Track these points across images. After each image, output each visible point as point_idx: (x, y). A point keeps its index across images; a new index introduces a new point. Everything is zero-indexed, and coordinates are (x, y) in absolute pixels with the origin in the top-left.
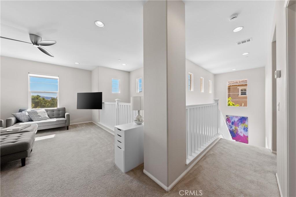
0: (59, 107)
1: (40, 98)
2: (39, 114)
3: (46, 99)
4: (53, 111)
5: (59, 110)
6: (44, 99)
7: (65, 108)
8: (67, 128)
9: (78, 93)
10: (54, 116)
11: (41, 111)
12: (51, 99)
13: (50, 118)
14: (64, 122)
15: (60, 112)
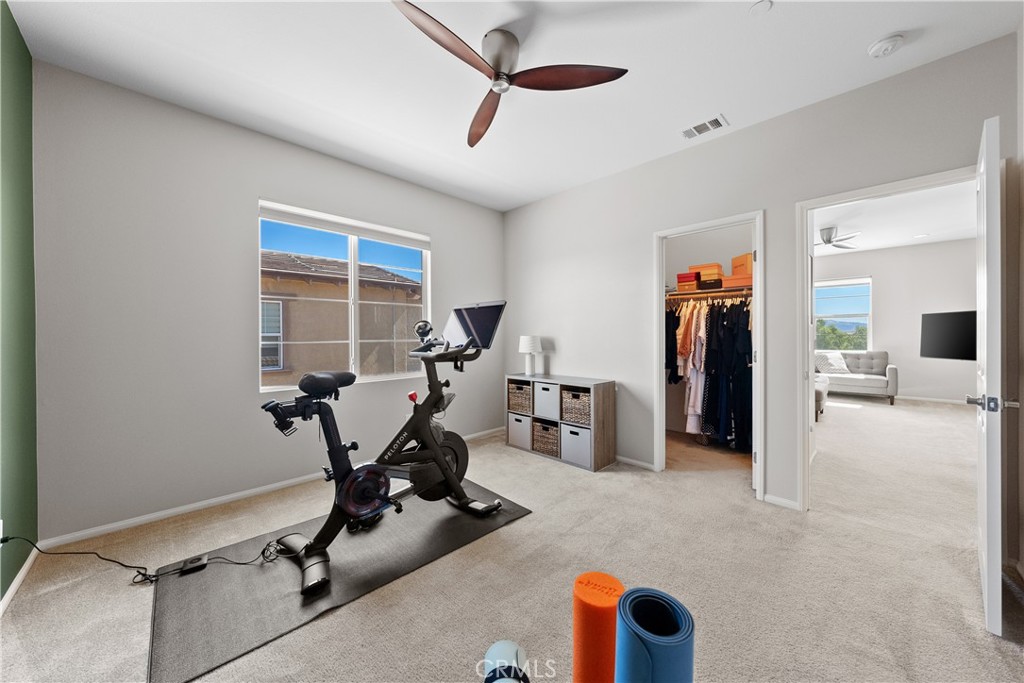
0: (870, 348)
1: (825, 327)
2: (830, 361)
3: (840, 331)
4: (858, 357)
5: (871, 357)
6: (834, 330)
7: (886, 353)
8: (891, 400)
9: (924, 316)
10: (874, 370)
11: (835, 356)
12: (854, 330)
13: (852, 372)
14: (884, 385)
15: (875, 361)
